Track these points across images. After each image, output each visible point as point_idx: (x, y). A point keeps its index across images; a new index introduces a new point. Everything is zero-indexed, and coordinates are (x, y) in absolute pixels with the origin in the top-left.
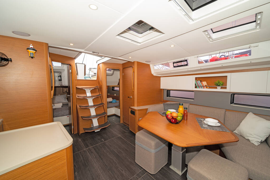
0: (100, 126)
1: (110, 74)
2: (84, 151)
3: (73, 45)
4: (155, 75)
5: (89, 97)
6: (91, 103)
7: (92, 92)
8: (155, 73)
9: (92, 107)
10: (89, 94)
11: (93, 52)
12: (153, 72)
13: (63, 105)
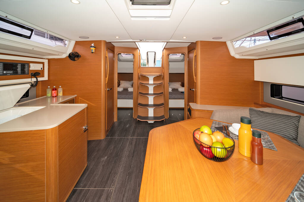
0: (155, 118)
1: (180, 60)
2: (128, 139)
3: (118, 37)
4: (237, 57)
5: (151, 84)
6: (151, 91)
7: (155, 79)
8: (237, 54)
9: (151, 95)
10: (151, 81)
11: (140, 40)
12: (233, 53)
13: (124, 89)
